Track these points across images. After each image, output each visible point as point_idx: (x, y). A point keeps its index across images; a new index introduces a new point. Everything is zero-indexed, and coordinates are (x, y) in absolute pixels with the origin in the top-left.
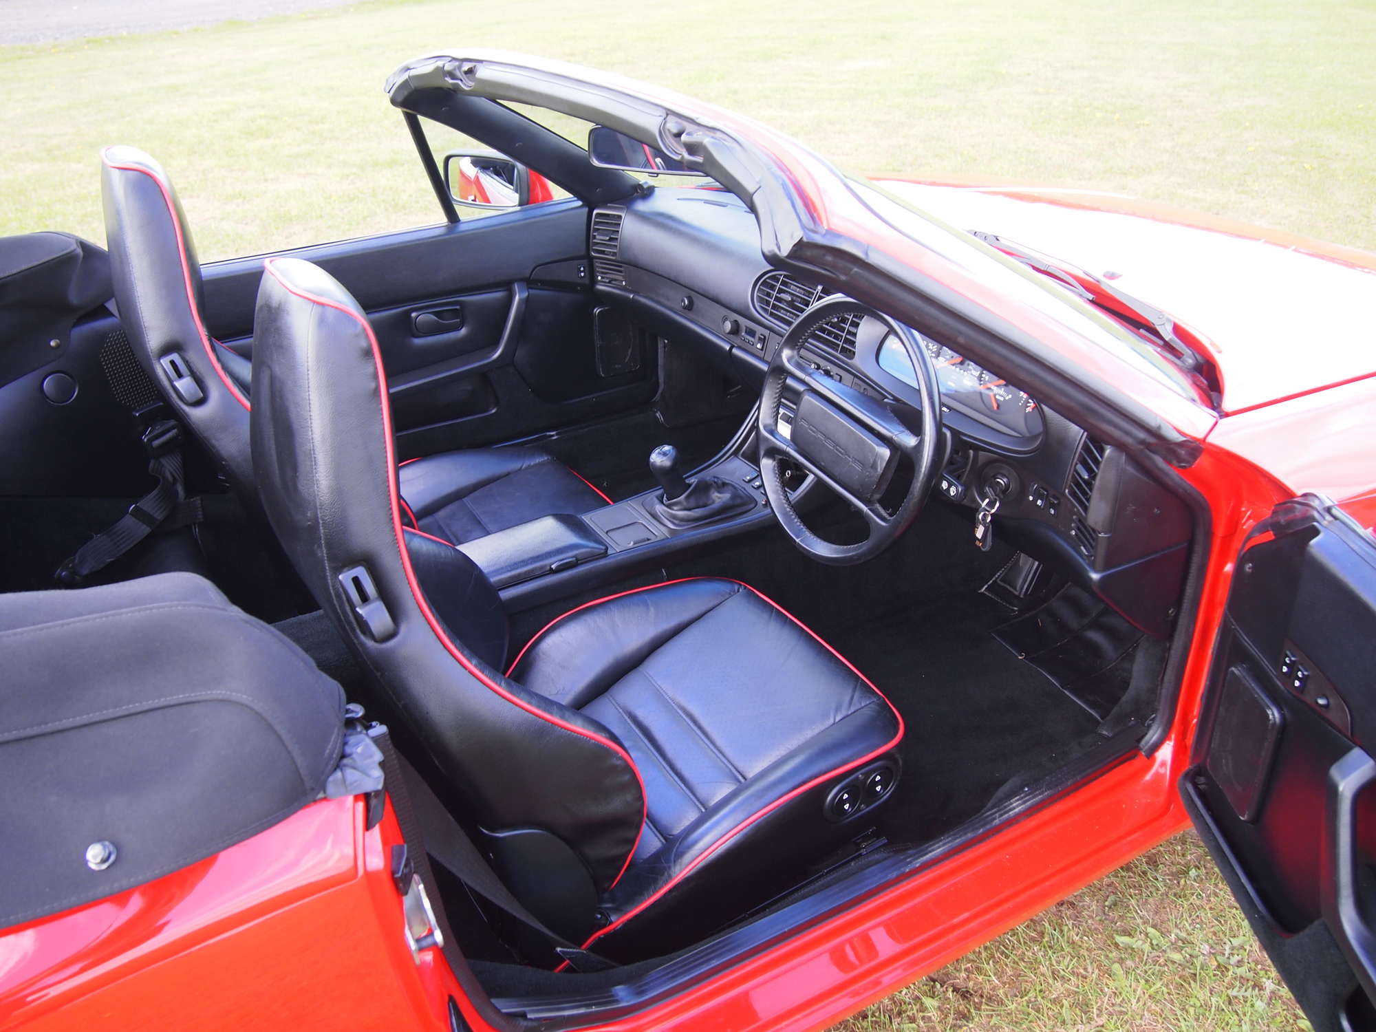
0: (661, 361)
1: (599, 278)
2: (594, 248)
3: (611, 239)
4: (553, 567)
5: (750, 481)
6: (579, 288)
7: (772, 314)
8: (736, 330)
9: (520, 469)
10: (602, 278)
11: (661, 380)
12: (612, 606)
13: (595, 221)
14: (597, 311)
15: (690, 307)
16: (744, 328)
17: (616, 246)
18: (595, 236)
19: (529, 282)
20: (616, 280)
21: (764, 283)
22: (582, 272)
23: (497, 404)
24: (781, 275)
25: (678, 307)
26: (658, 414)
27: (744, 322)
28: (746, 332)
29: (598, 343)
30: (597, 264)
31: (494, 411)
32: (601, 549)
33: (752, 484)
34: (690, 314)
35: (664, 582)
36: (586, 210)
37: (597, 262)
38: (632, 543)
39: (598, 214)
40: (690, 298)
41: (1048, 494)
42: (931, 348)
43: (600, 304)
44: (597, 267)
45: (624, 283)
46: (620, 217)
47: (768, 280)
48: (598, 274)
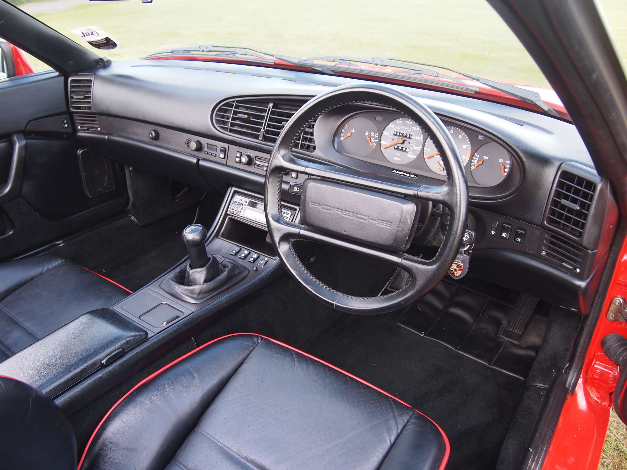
0: (129, 183)
1: (79, 127)
2: (72, 105)
3: (86, 98)
4: (103, 362)
5: (236, 254)
6: (64, 136)
7: (231, 131)
8: (200, 148)
9: (41, 273)
10: (81, 127)
11: (131, 195)
12: (160, 382)
13: (71, 86)
14: (80, 152)
15: (157, 138)
16: (206, 145)
17: (90, 102)
18: (73, 96)
19: (26, 134)
20: (92, 128)
21: (220, 110)
22: (66, 123)
23: (13, 227)
24: (234, 102)
25: (147, 139)
26: (133, 218)
27: (204, 141)
28: (207, 148)
29: (83, 175)
30: (76, 117)
31: (11, 233)
32: (142, 335)
33: (238, 255)
34: (157, 143)
35: (195, 348)
36: (62, 78)
37: (76, 116)
38: (165, 323)
39: (72, 81)
40: (156, 131)
41: (511, 228)
42: (374, 136)
43: (81, 148)
44: (77, 119)
45: (99, 129)
46: (90, 81)
47: (222, 107)
48: (78, 125)
